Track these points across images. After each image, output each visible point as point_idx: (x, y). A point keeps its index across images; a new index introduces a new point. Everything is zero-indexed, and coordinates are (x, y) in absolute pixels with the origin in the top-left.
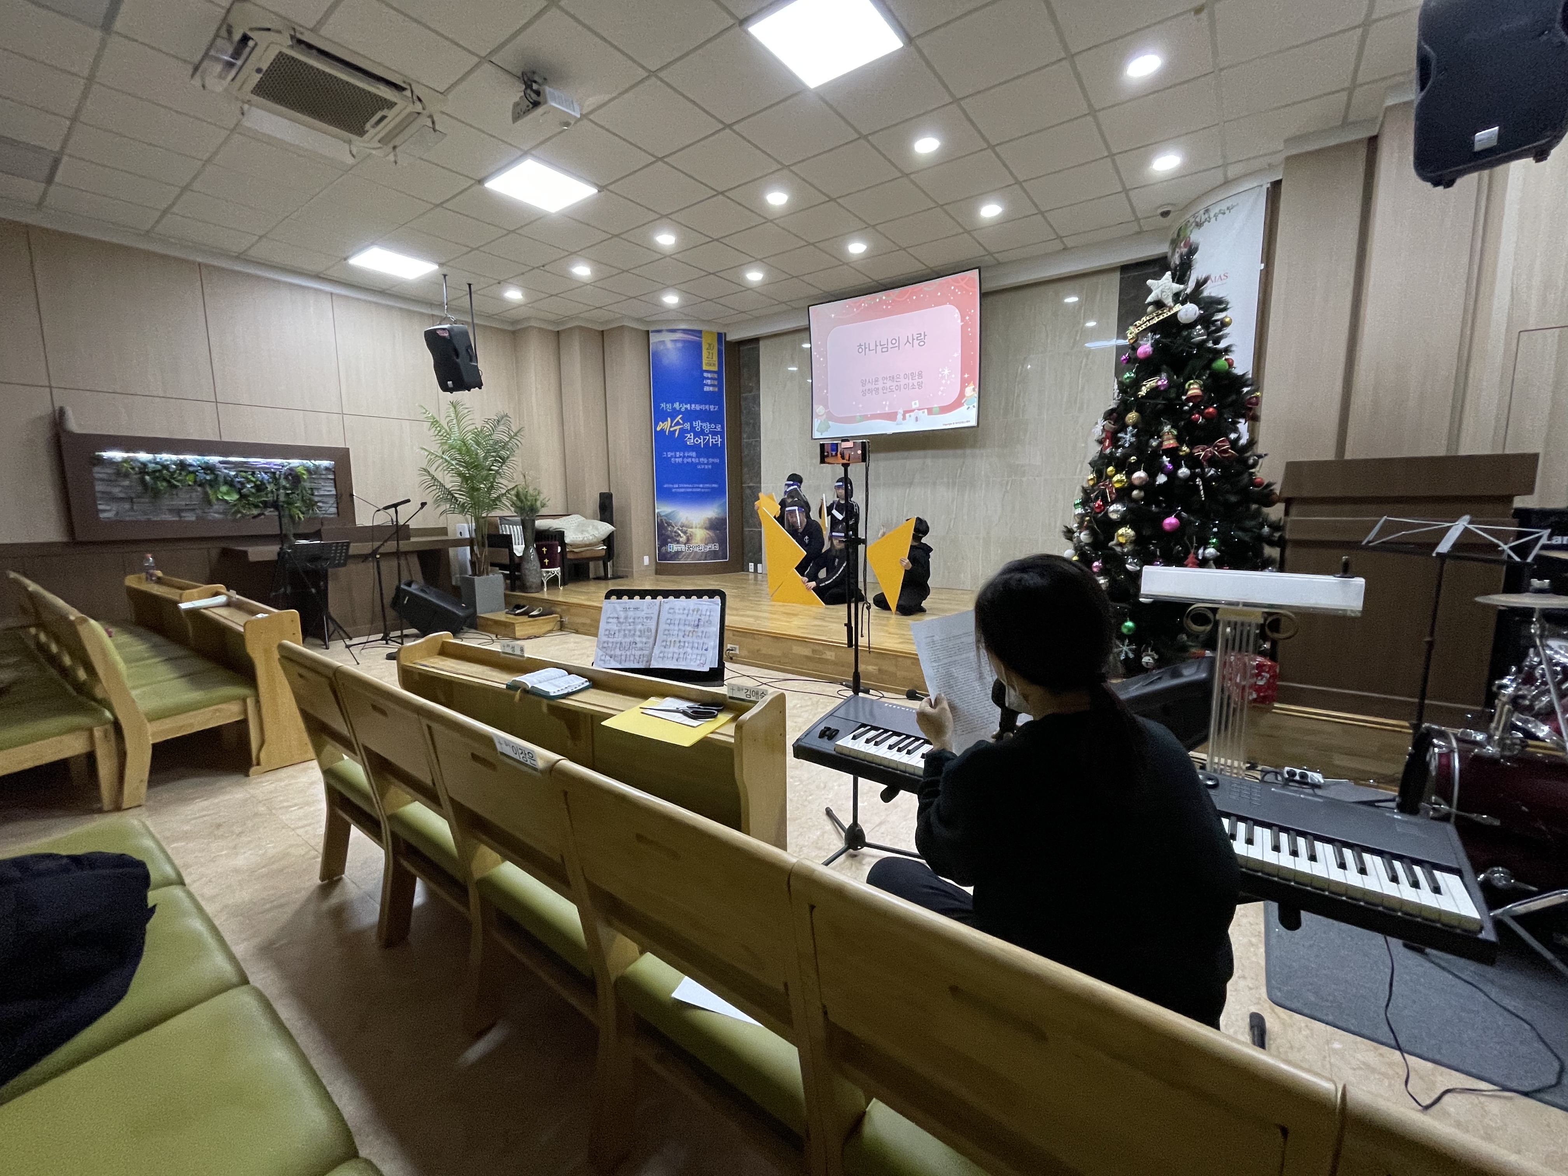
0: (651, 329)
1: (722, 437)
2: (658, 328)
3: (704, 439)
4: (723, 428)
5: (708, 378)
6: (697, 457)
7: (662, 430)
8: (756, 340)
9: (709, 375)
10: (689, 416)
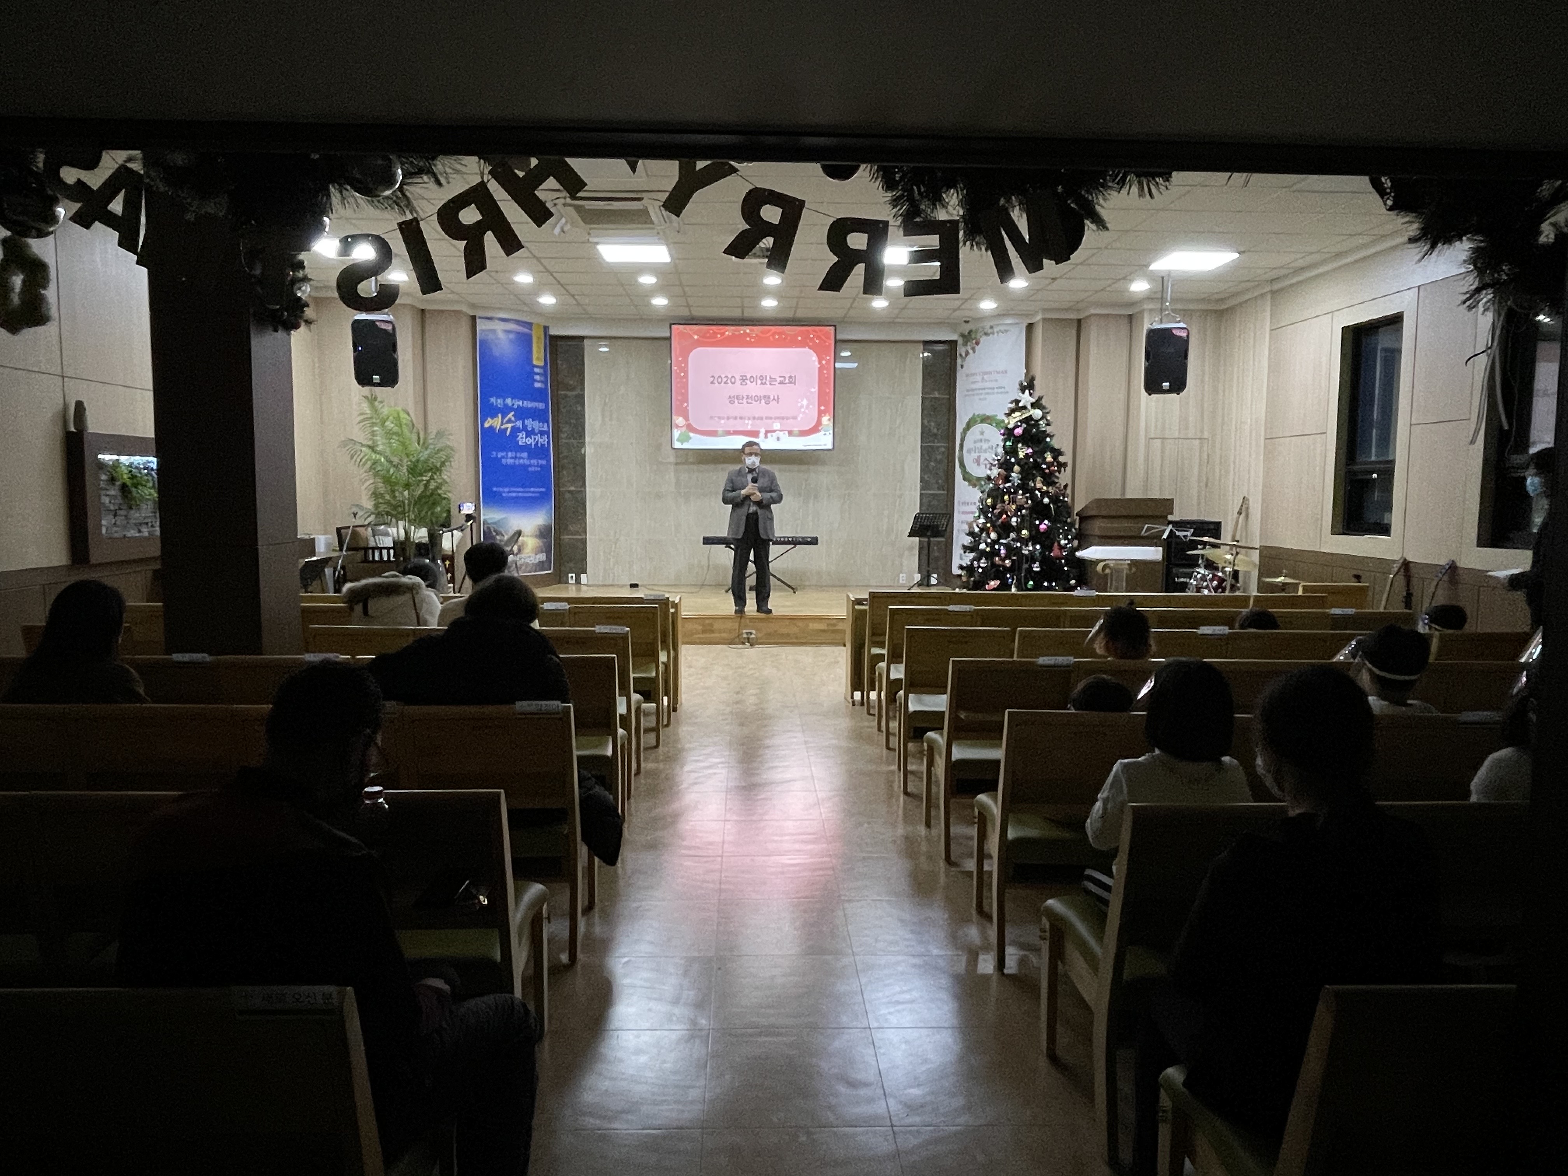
0: (479, 313)
1: (549, 437)
2: (489, 315)
3: (534, 439)
4: (548, 427)
5: (538, 374)
6: (529, 458)
7: (491, 428)
8: (582, 338)
9: (538, 371)
10: (521, 414)
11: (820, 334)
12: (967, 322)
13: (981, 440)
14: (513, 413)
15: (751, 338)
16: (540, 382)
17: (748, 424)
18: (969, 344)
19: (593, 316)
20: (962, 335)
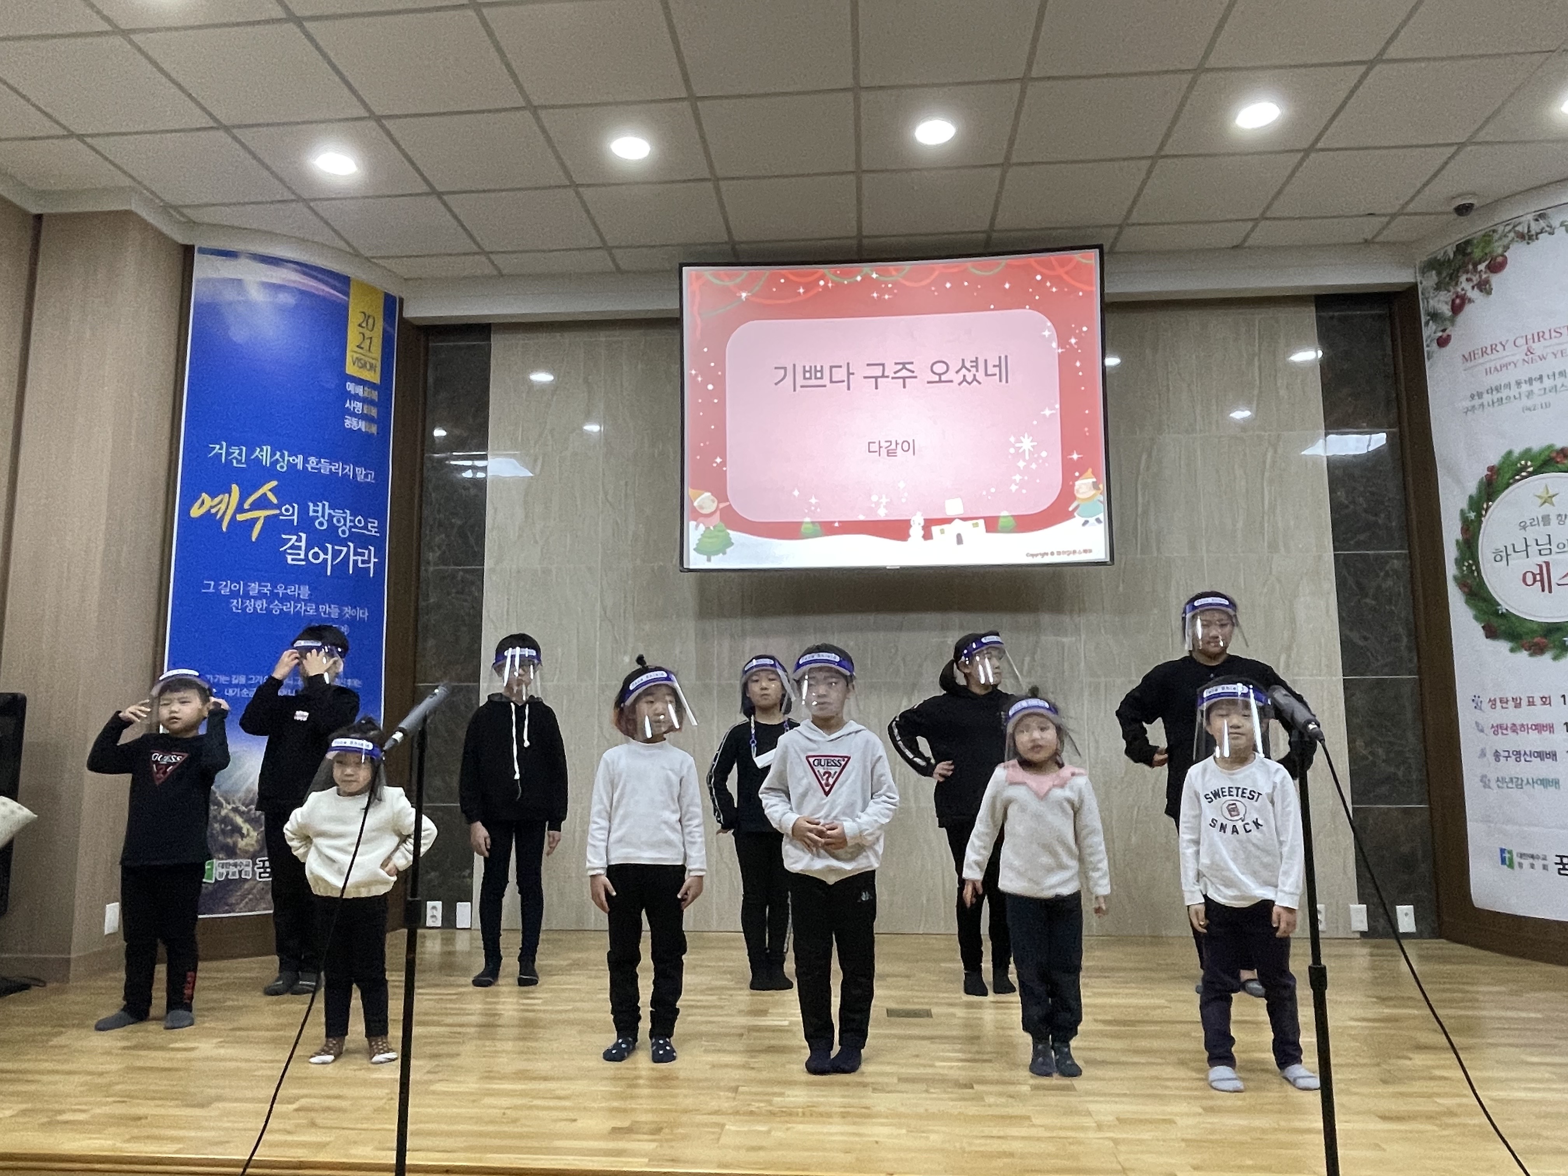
11: (1061, 271)
12: (1463, 210)
13: (1546, 520)
14: (274, 483)
15: (882, 292)
16: (363, 417)
17: (878, 504)
18: (1463, 278)
19: (497, 259)
20: (1433, 265)
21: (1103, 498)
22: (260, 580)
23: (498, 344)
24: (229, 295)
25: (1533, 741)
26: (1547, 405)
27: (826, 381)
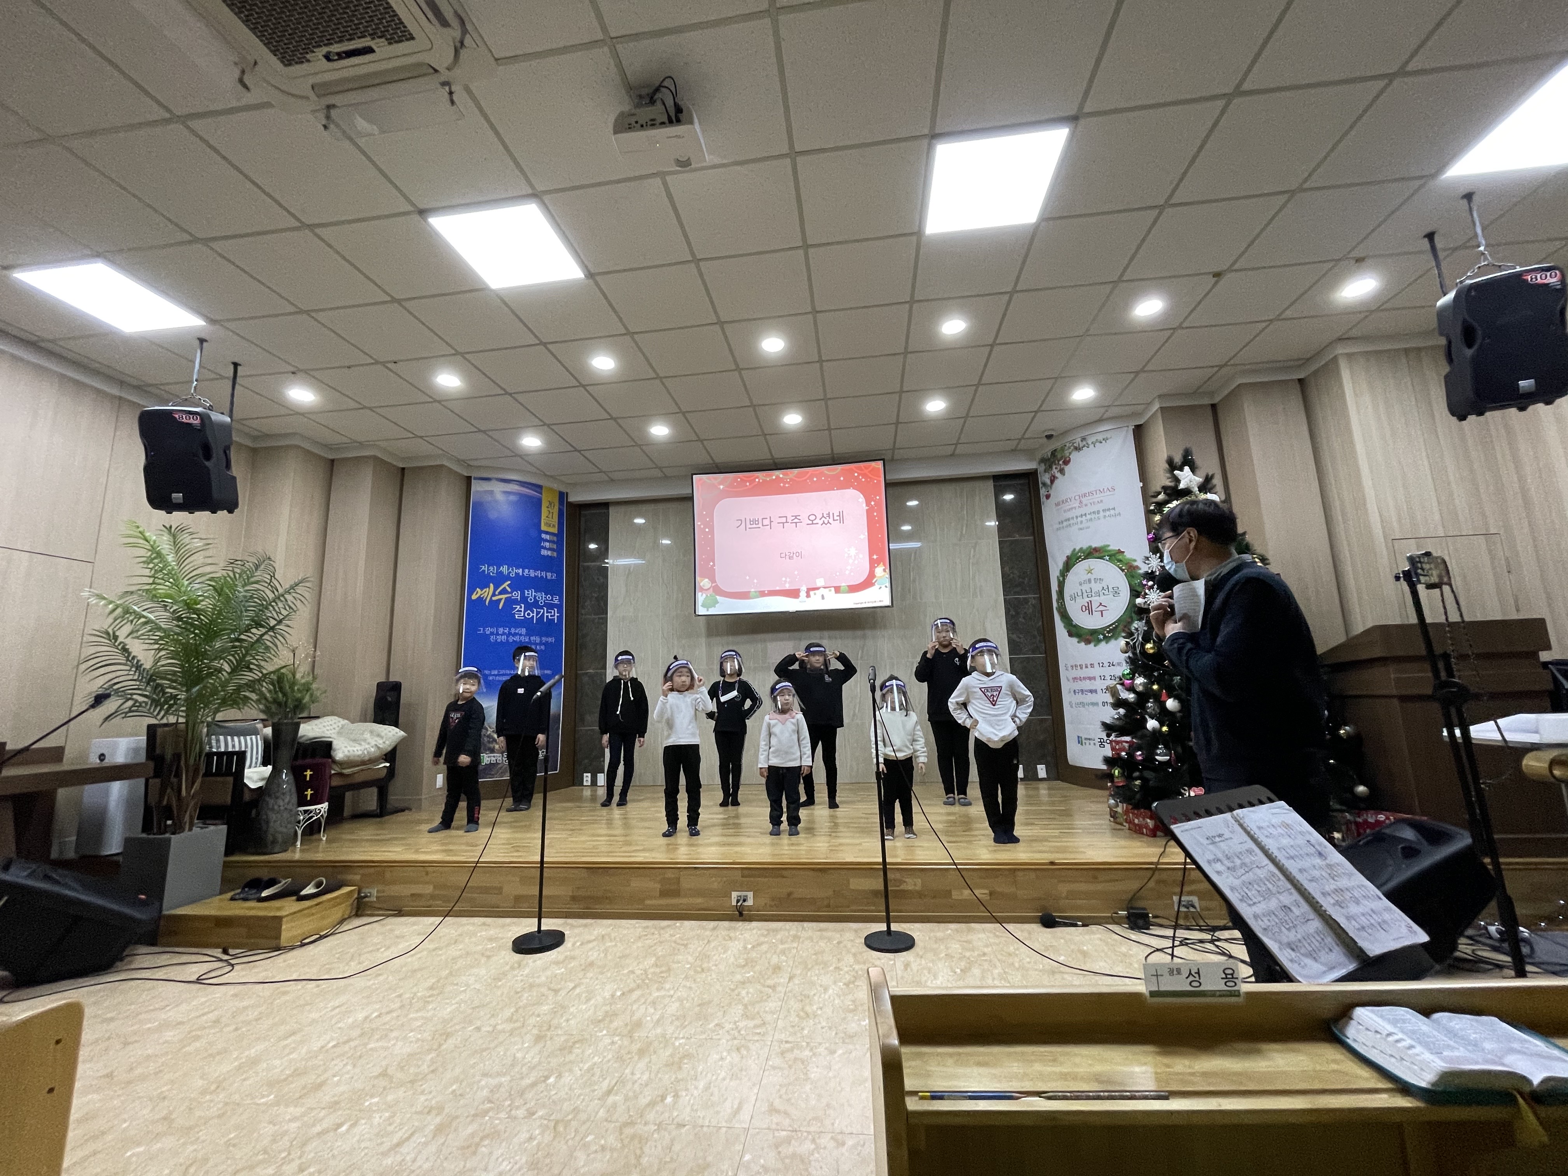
0: (473, 475)
1: (560, 612)
2: (485, 475)
3: (538, 613)
4: (561, 600)
5: (547, 541)
6: (527, 634)
7: (480, 600)
8: (605, 505)
9: (548, 537)
10: (519, 583)
11: (866, 471)
12: (1049, 437)
13: (1090, 581)
14: (509, 582)
15: (785, 483)
16: (549, 549)
17: (785, 581)
18: (1054, 467)
19: (610, 474)
20: (1043, 461)
21: (888, 576)
22: (504, 627)
23: (612, 510)
24: (488, 498)
25: (1087, 685)
26: (1088, 528)
27: (760, 525)
